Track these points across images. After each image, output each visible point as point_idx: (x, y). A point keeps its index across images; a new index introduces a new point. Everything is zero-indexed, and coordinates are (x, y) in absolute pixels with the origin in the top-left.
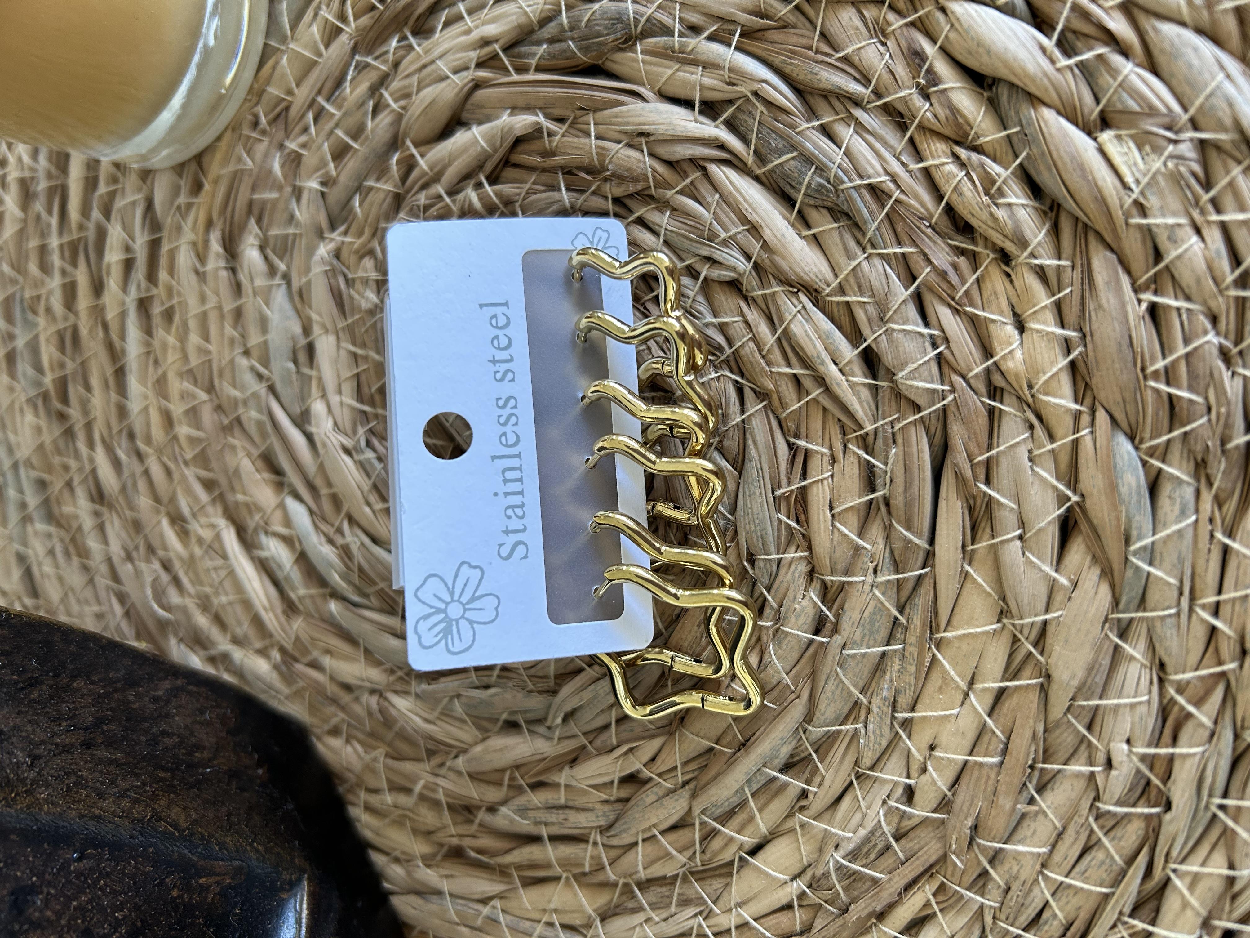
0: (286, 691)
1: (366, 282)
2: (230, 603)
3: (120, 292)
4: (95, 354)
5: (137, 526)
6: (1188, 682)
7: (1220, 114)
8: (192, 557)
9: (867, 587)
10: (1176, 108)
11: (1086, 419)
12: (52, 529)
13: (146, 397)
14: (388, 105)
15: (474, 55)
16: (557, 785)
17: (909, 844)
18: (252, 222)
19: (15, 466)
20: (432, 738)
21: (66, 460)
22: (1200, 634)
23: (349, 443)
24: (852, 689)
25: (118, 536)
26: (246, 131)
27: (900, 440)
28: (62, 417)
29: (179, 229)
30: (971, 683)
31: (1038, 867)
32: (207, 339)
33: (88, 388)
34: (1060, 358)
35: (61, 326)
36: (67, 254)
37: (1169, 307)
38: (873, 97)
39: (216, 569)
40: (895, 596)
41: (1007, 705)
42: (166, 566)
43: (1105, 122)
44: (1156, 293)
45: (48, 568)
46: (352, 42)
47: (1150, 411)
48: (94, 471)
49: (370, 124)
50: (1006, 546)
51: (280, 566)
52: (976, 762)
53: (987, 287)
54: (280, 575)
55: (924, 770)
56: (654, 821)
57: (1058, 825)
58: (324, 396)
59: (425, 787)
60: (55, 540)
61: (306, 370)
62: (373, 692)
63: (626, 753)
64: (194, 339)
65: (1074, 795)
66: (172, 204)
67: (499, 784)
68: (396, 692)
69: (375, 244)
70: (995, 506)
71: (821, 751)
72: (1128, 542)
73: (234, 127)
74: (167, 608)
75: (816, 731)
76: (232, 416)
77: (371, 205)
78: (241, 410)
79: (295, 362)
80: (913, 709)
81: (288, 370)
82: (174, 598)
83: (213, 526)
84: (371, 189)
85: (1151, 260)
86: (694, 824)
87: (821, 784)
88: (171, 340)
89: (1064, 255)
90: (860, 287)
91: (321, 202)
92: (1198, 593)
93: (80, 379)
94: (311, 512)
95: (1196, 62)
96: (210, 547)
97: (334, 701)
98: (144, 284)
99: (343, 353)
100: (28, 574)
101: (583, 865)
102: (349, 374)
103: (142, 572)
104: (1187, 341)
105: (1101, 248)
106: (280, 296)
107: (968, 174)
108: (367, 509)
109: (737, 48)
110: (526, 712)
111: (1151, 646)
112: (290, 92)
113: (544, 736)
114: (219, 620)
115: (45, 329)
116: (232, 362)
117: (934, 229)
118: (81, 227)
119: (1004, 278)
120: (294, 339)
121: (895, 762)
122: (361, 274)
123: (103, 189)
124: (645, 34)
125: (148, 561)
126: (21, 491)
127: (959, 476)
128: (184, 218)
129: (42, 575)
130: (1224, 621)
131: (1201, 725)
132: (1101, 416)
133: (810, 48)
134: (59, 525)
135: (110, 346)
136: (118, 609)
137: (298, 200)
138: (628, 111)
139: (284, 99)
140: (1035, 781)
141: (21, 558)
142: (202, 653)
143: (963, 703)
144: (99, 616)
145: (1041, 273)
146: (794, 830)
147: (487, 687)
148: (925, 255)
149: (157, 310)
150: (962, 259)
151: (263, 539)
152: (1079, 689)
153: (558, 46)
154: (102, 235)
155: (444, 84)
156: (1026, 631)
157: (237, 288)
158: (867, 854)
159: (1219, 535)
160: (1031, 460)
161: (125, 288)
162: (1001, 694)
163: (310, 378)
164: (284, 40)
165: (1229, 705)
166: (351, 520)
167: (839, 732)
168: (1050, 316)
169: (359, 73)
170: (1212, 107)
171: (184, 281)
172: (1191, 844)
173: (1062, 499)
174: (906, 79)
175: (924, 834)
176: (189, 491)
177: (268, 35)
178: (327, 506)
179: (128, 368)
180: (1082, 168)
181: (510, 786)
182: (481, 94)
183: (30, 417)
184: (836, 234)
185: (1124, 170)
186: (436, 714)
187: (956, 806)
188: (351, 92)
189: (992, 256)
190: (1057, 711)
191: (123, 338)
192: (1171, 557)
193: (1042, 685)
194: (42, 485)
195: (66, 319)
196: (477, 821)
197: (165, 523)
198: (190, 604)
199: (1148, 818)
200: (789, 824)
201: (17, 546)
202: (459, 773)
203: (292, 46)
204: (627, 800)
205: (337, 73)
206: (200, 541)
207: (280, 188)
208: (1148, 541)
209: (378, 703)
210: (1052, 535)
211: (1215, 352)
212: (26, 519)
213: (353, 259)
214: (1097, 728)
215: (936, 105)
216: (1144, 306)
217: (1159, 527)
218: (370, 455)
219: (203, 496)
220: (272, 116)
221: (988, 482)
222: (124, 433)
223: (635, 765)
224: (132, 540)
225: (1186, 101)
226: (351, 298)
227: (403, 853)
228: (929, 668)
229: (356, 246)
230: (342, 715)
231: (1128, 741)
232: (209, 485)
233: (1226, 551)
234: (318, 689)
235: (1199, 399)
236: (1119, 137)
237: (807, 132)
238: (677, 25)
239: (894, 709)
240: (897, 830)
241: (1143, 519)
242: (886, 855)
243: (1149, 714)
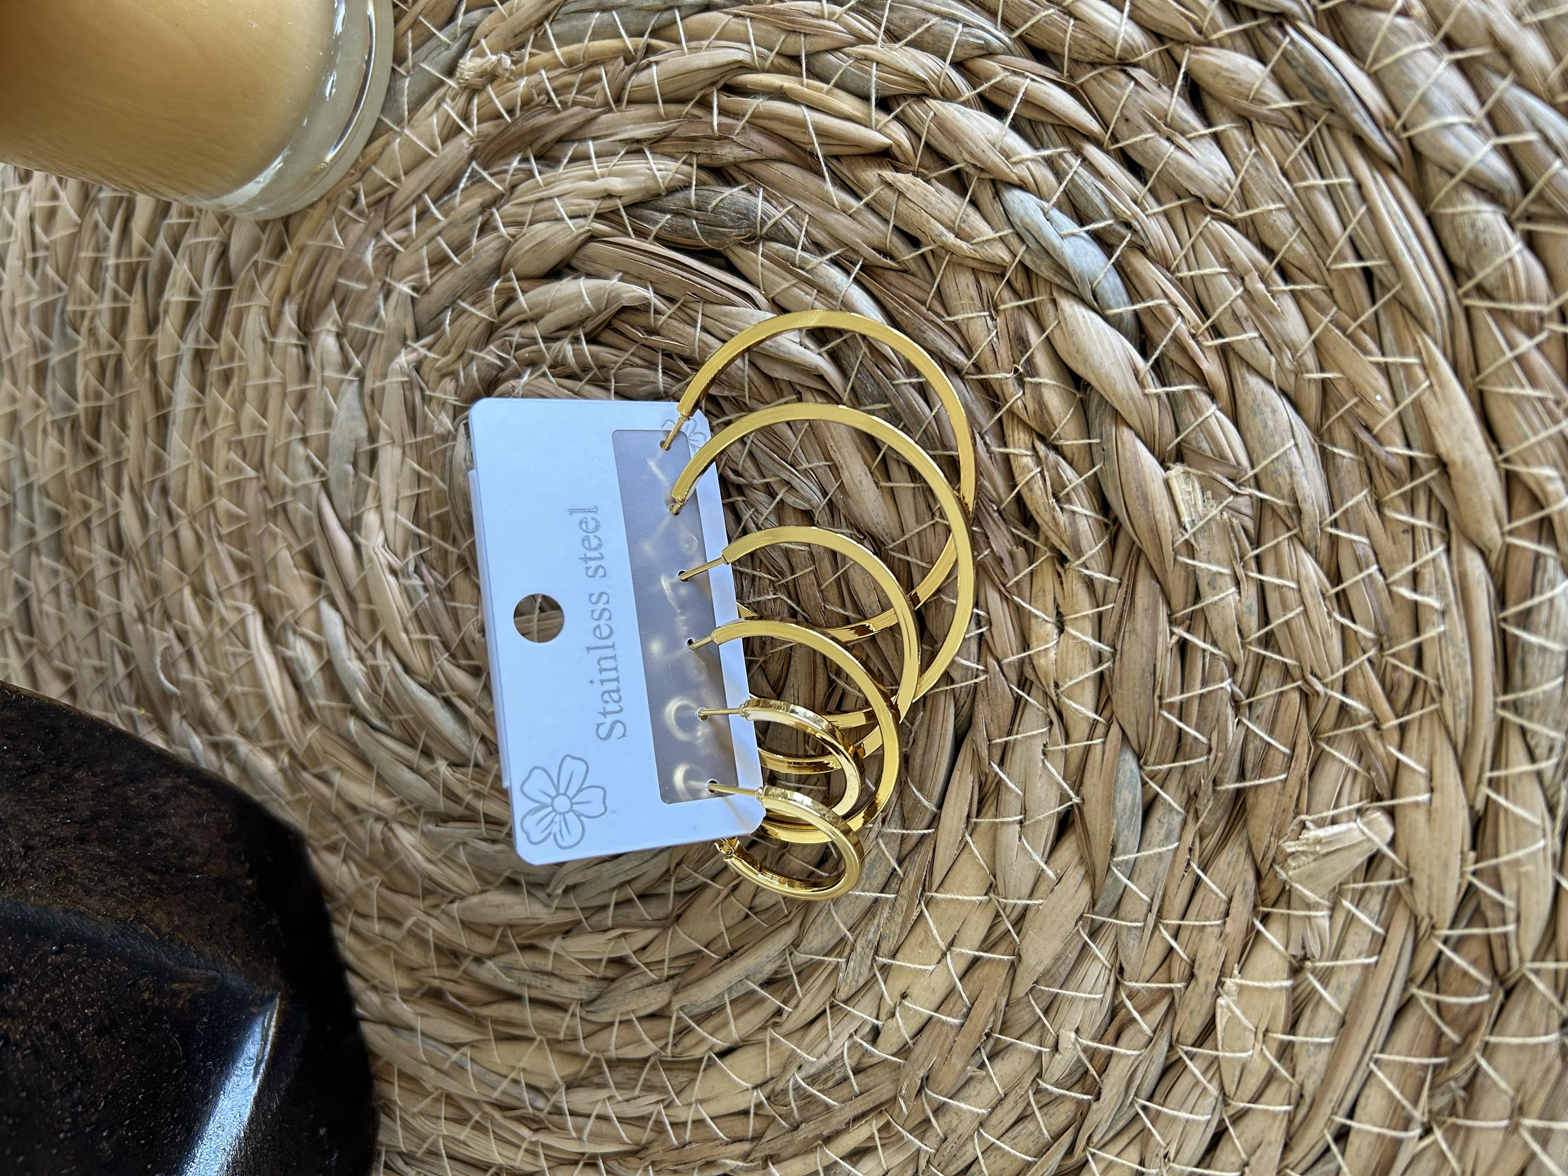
0: (289, 797)
1: (443, 404)
2: (244, 694)
3: (176, 336)
4: (138, 393)
5: (156, 588)
6: (1139, 991)
7: (1280, 480)
8: (211, 635)
9: (873, 835)
10: (1245, 462)
11: (1100, 729)
12: (60, 567)
13: (187, 456)
14: (496, 229)
15: (594, 205)
16: (546, 952)
17: (867, 1080)
18: (333, 305)
19: (29, 488)
20: (430, 878)
21: (86, 497)
22: (1158, 951)
23: (397, 564)
24: (841, 925)
25: (133, 592)
26: (342, 207)
27: (929, 706)
28: (91, 451)
29: (252, 289)
30: (951, 944)
31: (976, 1124)
32: (264, 415)
33: (124, 427)
34: (1089, 667)
35: (104, 353)
36: (122, 276)
37: (1196, 646)
38: (972, 369)
39: (235, 655)
40: (897, 848)
41: (979, 973)
42: (182, 637)
43: (1180, 456)
44: (1188, 631)
45: (49, 608)
46: (472, 148)
47: (1158, 738)
48: (117, 517)
49: (474, 242)
50: (1005, 827)
51: (304, 671)
52: (939, 1020)
53: (1038, 581)
54: (302, 680)
55: (893, 1015)
56: (634, 1006)
57: (1001, 1091)
58: (379, 508)
59: (415, 924)
60: (62, 578)
61: (366, 478)
62: (378, 818)
63: (619, 937)
64: (250, 410)
65: (1019, 1069)
66: (248, 258)
67: (490, 937)
68: (402, 824)
69: (460, 366)
70: (1003, 788)
71: (803, 975)
72: (1113, 851)
73: (329, 199)
74: (176, 683)
75: (801, 957)
76: (279, 502)
77: (462, 327)
78: (288, 499)
79: (355, 465)
80: (893, 956)
81: (346, 474)
82: (185, 674)
83: (239, 610)
84: (464, 311)
85: (1191, 598)
86: (670, 1017)
87: (796, 1007)
88: (225, 405)
89: (1114, 572)
90: (921, 550)
91: (410, 308)
92: (1164, 914)
93: (116, 415)
94: (345, 623)
95: (1271, 423)
96: (232, 630)
97: (337, 818)
98: (204, 334)
99: (406, 470)
100: (26, 606)
101: (558, 1033)
102: (408, 493)
103: (153, 636)
104: (1204, 683)
105: (1148, 574)
106: (350, 394)
107: (1041, 472)
108: (404, 636)
109: (857, 281)
110: (529, 874)
111: (1116, 950)
112: (396, 179)
113: (542, 902)
114: (229, 707)
115: (85, 351)
116: (288, 444)
117: (1000, 514)
118: (143, 252)
119: (1056, 577)
120: (357, 441)
121: (868, 1001)
122: (438, 394)
123: (174, 219)
124: (769, 238)
125: (162, 628)
126: (31, 517)
127: (976, 753)
128: (260, 278)
129: (41, 612)
130: (1180, 945)
131: (1141, 1031)
132: (1115, 729)
133: (923, 303)
134: (68, 564)
135: (156, 389)
136: (121, 670)
137: (387, 297)
138: (738, 314)
139: (388, 184)
140: (988, 1048)
141: (21, 589)
142: (206, 736)
143: (939, 962)
144: (99, 671)
145: (1089, 583)
146: (763, 1042)
147: (494, 841)
148: (987, 537)
149: (214, 368)
150: (1021, 549)
151: (291, 637)
152: (1044, 975)
153: (680, 220)
154: (165, 269)
155: (558, 227)
156: (1008, 911)
157: (306, 371)
158: (826, 1081)
159: (1194, 866)
160: (1044, 754)
161: (181, 335)
162: (976, 960)
163: (368, 485)
164: (399, 122)
165: (1170, 1018)
166: (386, 642)
167: (821, 962)
168: (1088, 626)
169: (473, 183)
170: (1275, 471)
171: (249, 345)
172: (1112, 1134)
173: (1064, 797)
174: (1006, 362)
175: (881, 1074)
176: (219, 567)
177: (383, 110)
178: (364, 623)
179: (171, 419)
180: (1145, 498)
181: (500, 941)
182: (595, 247)
183: (53, 442)
184: (910, 494)
185: (1182, 508)
186: (439, 856)
187: (913, 1056)
188: (461, 203)
189: (1048, 554)
190: (1020, 991)
191: (171, 385)
192: (1147, 876)
193: (1013, 963)
194: (56, 517)
195: (111, 346)
196: (462, 968)
197: (187, 592)
198: (201, 683)
199: (1079, 1102)
200: (760, 1037)
201: (16, 575)
202: (452, 918)
203: (407, 131)
204: (613, 980)
205: (449, 176)
206: (223, 621)
207: (369, 281)
208: (1132, 856)
209: (382, 833)
210: (1049, 829)
211: (1226, 698)
212: (32, 549)
213: (433, 376)
214: (1052, 1014)
215: (1028, 395)
216: (1175, 638)
217: (1145, 844)
218: (417, 582)
219: (234, 577)
220: (373, 198)
221: (1001, 763)
222: (157, 485)
223: (626, 949)
224: (148, 602)
225: (1254, 456)
226: (425, 416)
227: (382, 983)
228: (916, 922)
229: (438, 364)
230: (343, 834)
231: (1077, 1031)
232: (242, 567)
233: (1198, 881)
234: (323, 803)
235: (1204, 739)
236: (1187, 474)
237: (903, 387)
238: (802, 238)
239: (876, 953)
240: (859, 1063)
241: (1130, 836)
242: (843, 1085)
243: (1100, 1011)
